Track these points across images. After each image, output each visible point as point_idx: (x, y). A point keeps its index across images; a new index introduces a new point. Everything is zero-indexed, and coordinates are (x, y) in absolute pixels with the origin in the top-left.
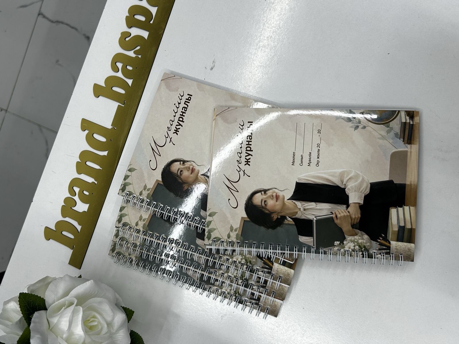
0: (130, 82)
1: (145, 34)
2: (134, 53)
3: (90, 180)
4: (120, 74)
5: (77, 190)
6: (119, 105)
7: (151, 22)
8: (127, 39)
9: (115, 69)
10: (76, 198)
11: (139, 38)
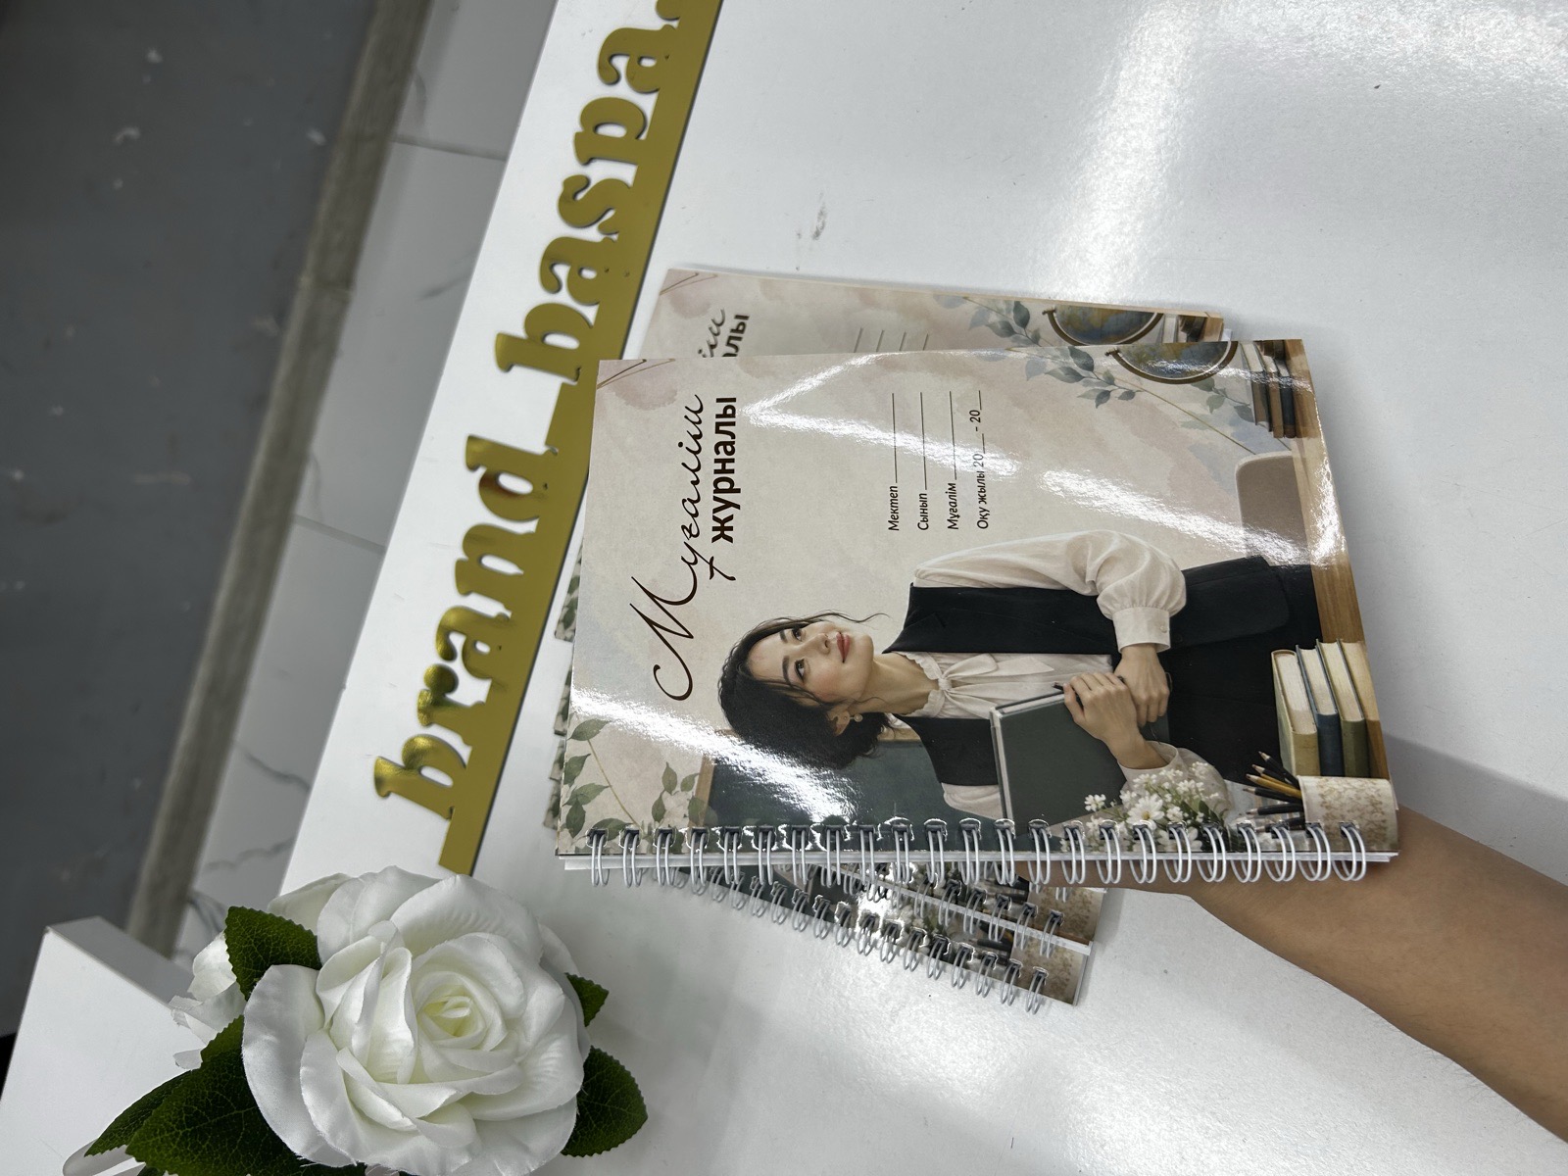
0: (590, 313)
1: (626, 173)
2: (601, 229)
3: (491, 608)
4: (564, 297)
5: (457, 641)
6: (564, 386)
7: (643, 137)
8: (580, 196)
9: (551, 283)
10: (457, 666)
11: (611, 185)
